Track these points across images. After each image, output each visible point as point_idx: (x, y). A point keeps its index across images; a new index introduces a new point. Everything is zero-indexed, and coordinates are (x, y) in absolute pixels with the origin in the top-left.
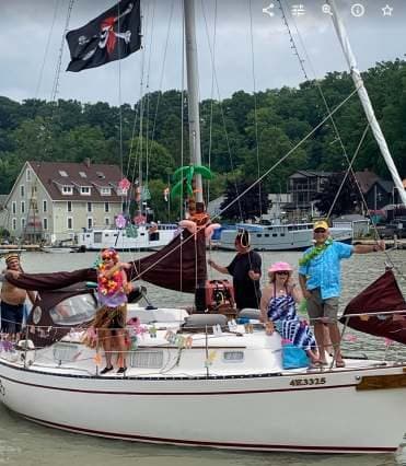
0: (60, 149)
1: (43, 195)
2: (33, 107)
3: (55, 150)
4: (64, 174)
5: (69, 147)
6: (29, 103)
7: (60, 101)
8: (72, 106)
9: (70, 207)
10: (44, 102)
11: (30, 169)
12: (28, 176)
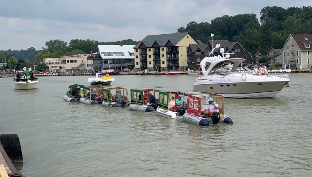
0: (304, 28)
1: (297, 49)
2: (292, 10)
3: (301, 29)
4: (306, 39)
5: (308, 27)
6: (290, 9)
7: (304, 7)
8: (309, 9)
9: (309, 53)
10: (297, 8)
11: (291, 37)
12: (291, 40)
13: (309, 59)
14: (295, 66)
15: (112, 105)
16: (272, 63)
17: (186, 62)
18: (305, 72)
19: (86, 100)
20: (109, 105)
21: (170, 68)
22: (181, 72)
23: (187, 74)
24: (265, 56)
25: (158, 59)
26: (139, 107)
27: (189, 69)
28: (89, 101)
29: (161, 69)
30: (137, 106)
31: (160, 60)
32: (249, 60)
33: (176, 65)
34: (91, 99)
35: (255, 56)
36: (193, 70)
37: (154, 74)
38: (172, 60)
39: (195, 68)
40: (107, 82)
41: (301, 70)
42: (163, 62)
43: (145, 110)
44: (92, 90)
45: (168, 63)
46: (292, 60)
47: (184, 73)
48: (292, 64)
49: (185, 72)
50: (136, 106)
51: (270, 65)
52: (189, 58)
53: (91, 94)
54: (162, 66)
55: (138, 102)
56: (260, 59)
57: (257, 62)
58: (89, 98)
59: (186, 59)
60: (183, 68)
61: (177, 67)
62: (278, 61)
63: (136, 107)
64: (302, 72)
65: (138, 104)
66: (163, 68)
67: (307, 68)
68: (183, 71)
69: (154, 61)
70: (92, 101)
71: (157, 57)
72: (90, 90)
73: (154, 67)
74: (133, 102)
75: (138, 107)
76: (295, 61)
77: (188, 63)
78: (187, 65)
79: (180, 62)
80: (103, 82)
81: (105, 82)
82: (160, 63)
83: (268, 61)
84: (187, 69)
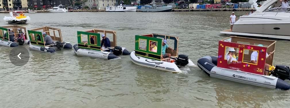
13: (103, 4)
14: (96, 8)
15: (47, 49)
16: (83, 6)
17: (27, 5)
18: (102, 11)
19: (3, 42)
20: (42, 50)
21: (15, 8)
22: (24, 11)
23: (28, 12)
24: (78, 2)
25: (6, 3)
26: (95, 52)
27: (29, 9)
28: (8, 43)
29: (9, 9)
30: (91, 51)
31: (7, 3)
32: (69, 4)
33: (20, 6)
34: (10, 41)
35: (72, 2)
36: (32, 10)
37: (4, 13)
38: (16, 3)
39: (33, 8)
40: (21, 21)
41: (100, 10)
42: (10, 5)
43: (107, 58)
44: (9, 30)
45: (14, 5)
46: (94, 4)
47: (25, 11)
48: (94, 6)
49: (27, 11)
50: (88, 51)
51: (81, 7)
52: (28, 2)
53: (10, 36)
54: (9, 7)
55: (91, 47)
56: (75, 4)
57: (74, 5)
58: (6, 39)
59: (27, 3)
60: (25, 9)
61: (21, 8)
62: (86, 5)
63: (89, 53)
64: (100, 11)
65: (92, 49)
66: (11, 8)
67: (103, 9)
68: (25, 10)
69: (3, 4)
70: (12, 42)
71: (5, 1)
72: (7, 31)
73: (4, 8)
74: (82, 46)
75: (92, 53)
76: (96, 5)
77: (28, 5)
78: (28, 7)
79: (22, 4)
80: (17, 21)
81: (19, 21)
82: (8, 5)
83: (80, 5)
84: (27, 9)
